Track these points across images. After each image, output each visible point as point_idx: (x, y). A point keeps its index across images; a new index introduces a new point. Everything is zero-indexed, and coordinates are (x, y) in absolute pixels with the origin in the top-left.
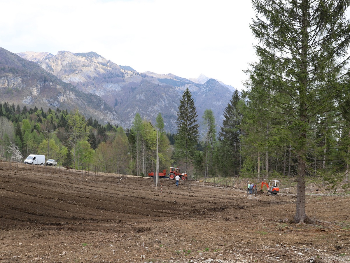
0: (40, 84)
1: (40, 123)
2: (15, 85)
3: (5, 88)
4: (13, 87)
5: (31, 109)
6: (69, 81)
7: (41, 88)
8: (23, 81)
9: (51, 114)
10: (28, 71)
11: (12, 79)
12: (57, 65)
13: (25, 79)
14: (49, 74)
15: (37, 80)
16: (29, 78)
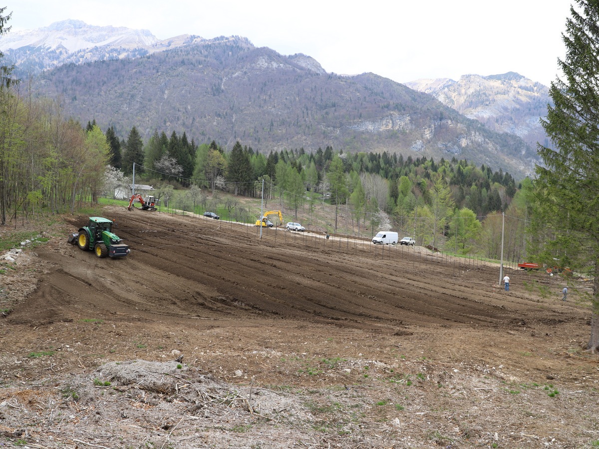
0: (435, 124)
1: (427, 179)
2: (401, 127)
3: (388, 131)
4: (398, 129)
5: (418, 160)
6: (476, 117)
7: (435, 128)
8: (411, 121)
9: (443, 167)
10: (419, 106)
11: (397, 118)
12: (460, 94)
13: (415, 117)
14: (447, 108)
15: (431, 119)
16: (419, 115)
